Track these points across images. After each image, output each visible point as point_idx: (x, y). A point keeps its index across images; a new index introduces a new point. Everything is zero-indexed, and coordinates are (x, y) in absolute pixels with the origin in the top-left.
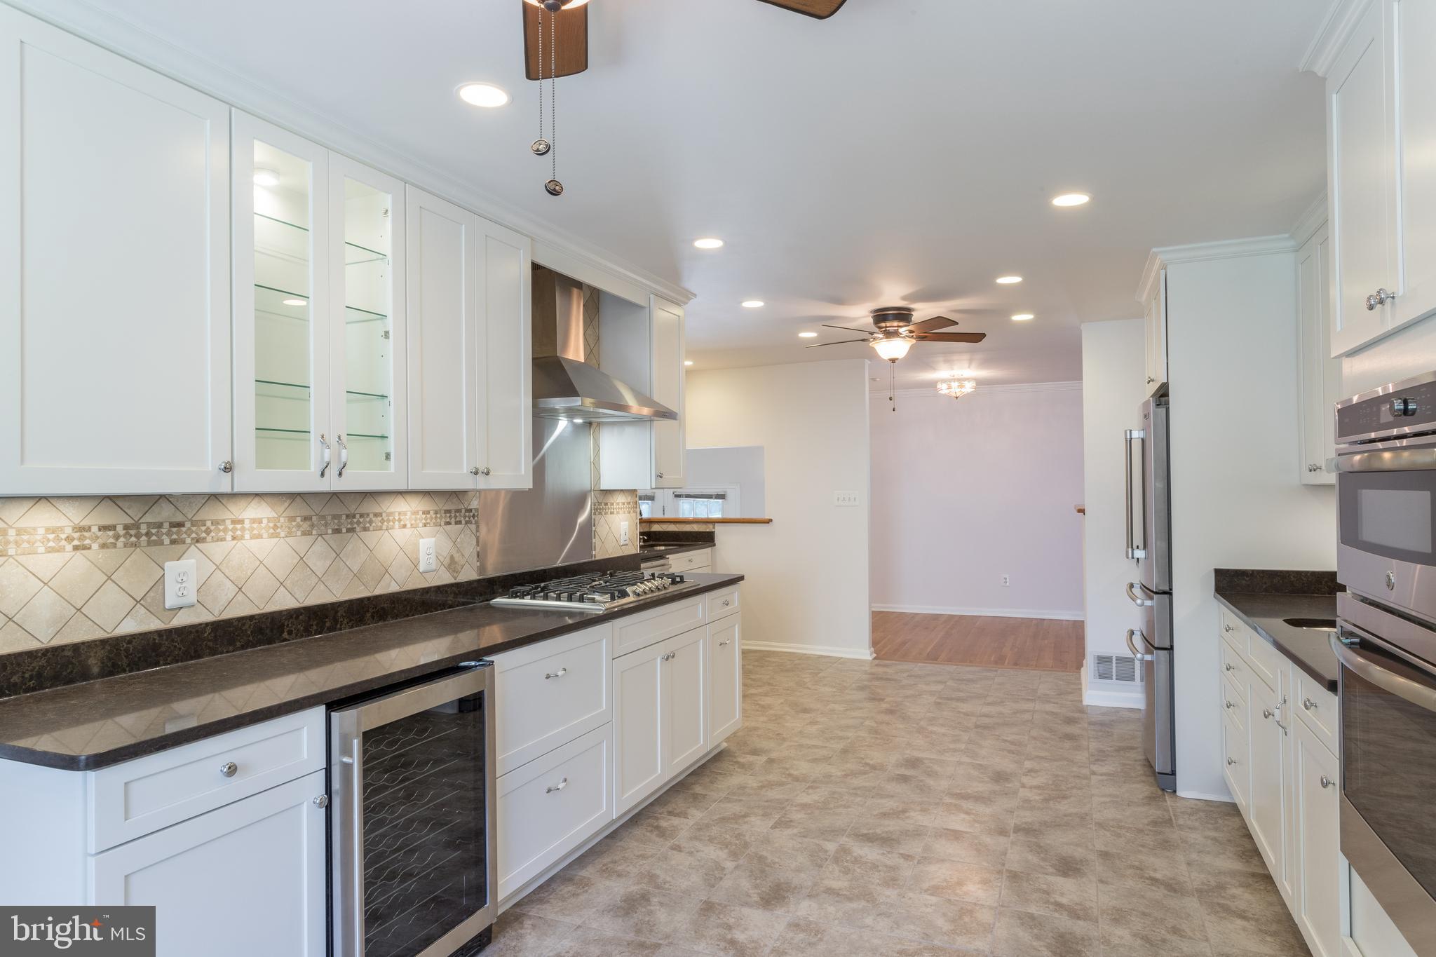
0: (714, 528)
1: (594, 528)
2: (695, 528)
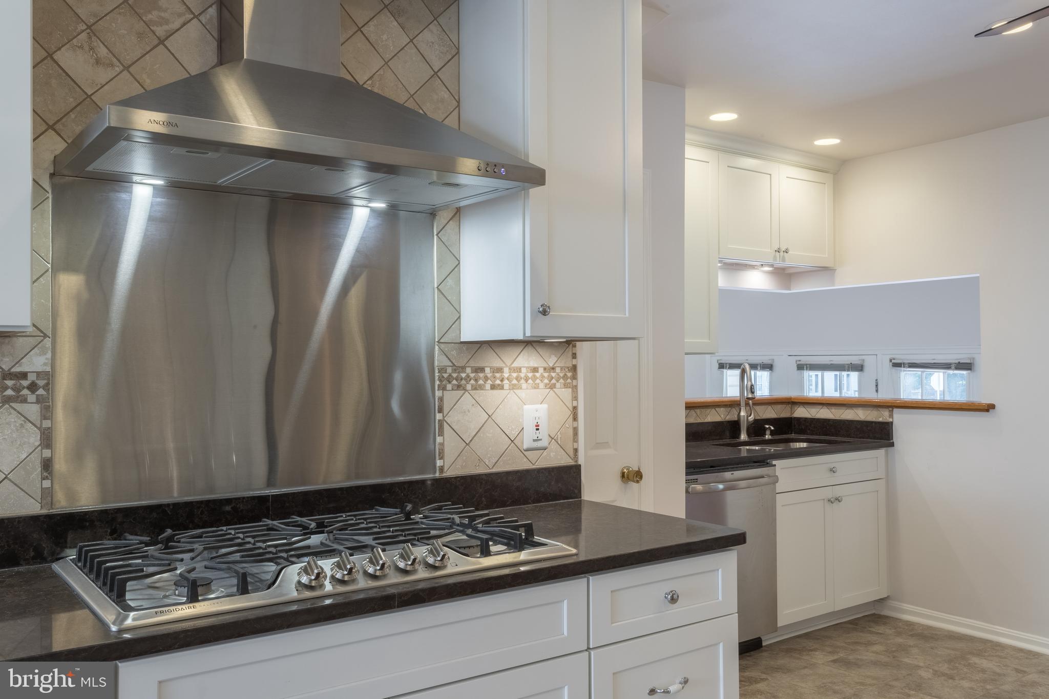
0: (891, 416)
1: (439, 416)
2: (861, 415)
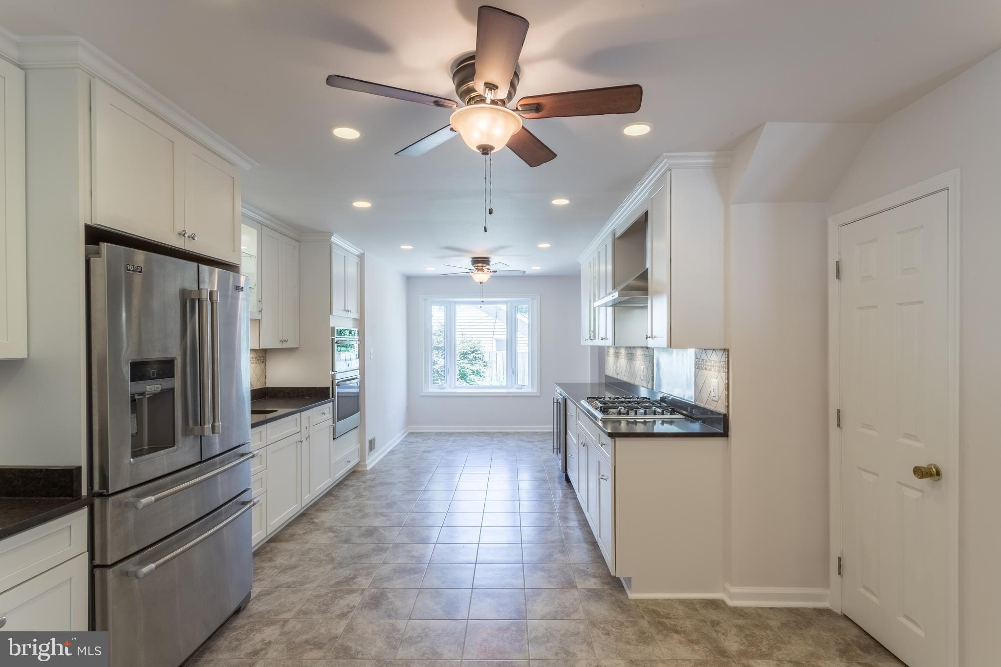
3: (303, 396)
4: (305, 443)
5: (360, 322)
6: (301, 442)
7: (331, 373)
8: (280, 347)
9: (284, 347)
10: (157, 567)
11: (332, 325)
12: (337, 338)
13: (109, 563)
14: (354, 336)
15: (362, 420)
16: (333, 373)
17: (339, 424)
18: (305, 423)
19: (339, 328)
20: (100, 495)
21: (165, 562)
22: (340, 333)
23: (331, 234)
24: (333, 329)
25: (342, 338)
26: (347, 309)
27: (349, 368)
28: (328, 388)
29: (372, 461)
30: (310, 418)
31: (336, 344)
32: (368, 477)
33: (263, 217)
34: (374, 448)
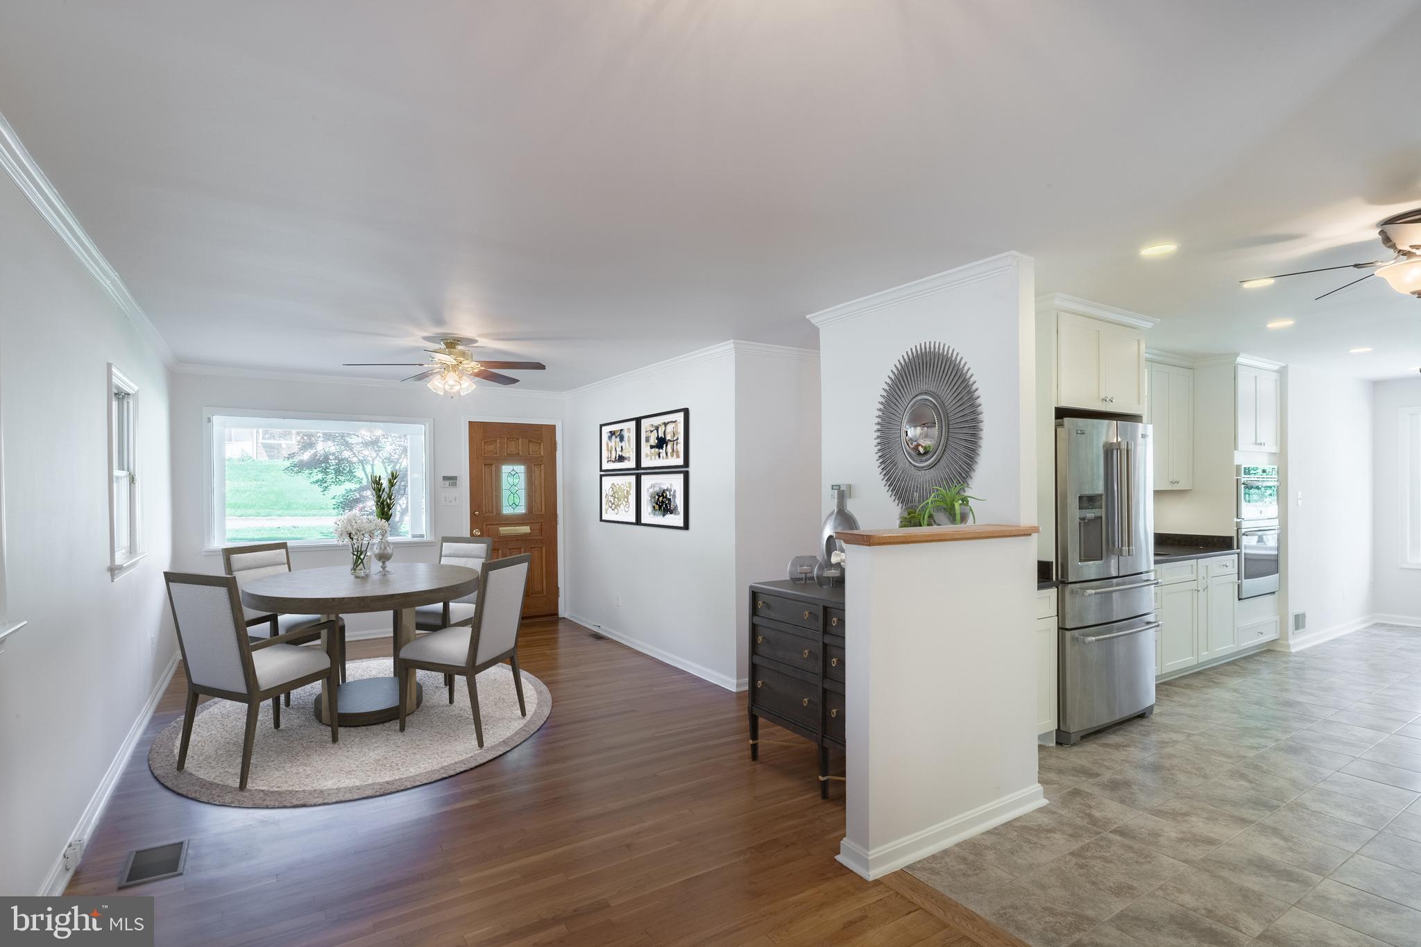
3: (1197, 545)
4: (1201, 593)
5: (1281, 458)
6: (1198, 591)
7: (1236, 520)
8: (1171, 489)
9: (1175, 488)
10: (1097, 640)
11: (1236, 463)
12: (1244, 478)
13: (1068, 627)
14: (1272, 475)
15: (1283, 584)
16: (1238, 520)
17: (1247, 583)
18: (1202, 572)
19: (1247, 466)
20: (1063, 582)
21: (1106, 639)
22: (1248, 471)
23: (1237, 355)
24: (1238, 467)
25: (1252, 477)
26: (1258, 442)
27: (1262, 516)
28: (1231, 538)
29: (1298, 643)
30: (1209, 568)
31: (1243, 486)
32: (1291, 659)
33: (1152, 354)
34: (1304, 627)
